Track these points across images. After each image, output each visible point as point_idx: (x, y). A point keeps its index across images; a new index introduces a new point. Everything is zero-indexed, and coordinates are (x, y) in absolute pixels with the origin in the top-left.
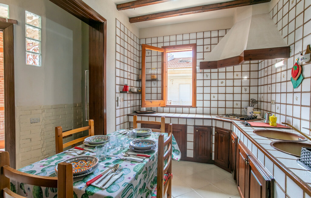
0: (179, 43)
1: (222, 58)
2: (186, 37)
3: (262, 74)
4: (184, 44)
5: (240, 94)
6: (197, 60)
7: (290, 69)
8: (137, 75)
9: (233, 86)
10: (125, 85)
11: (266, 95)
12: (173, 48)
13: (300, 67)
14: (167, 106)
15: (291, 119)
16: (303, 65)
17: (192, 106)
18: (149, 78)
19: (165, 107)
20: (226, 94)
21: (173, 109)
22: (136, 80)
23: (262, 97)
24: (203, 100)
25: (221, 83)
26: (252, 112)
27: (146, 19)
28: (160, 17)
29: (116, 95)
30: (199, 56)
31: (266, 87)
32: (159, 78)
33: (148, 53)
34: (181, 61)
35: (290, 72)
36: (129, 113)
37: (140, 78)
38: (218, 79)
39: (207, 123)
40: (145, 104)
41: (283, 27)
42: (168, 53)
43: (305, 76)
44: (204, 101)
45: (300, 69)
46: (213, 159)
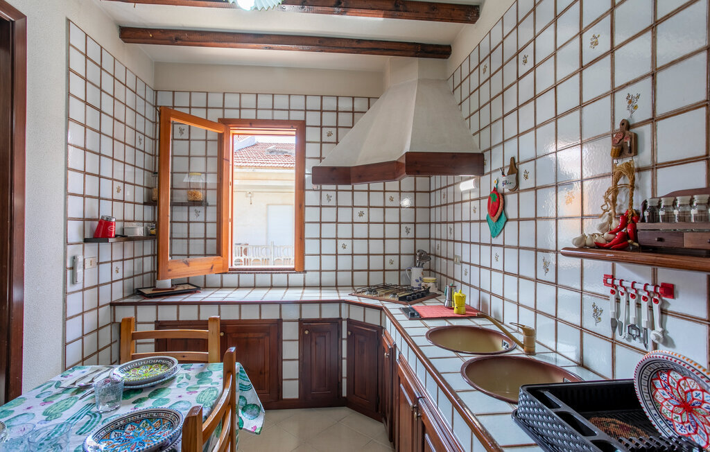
0: (263, 115)
1: (360, 161)
2: (281, 101)
3: (437, 199)
4: (275, 118)
5: (398, 241)
6: (307, 160)
7: (485, 198)
8: (147, 187)
9: (384, 223)
10: (102, 219)
11: (444, 243)
12: (249, 125)
13: (501, 197)
14: (233, 271)
15: (487, 296)
16: (506, 194)
17: (294, 270)
18: (182, 196)
19: (226, 273)
20: (370, 241)
21: (247, 279)
22: (142, 202)
23: (438, 247)
24: (320, 255)
25: (360, 216)
26: (421, 279)
27: (172, 40)
28: (213, 43)
29: (65, 252)
30: (312, 150)
31: (444, 226)
32: (212, 198)
33: (181, 131)
34: (272, 152)
35: (485, 203)
36: (118, 296)
37: (155, 197)
38: (353, 207)
39: (330, 313)
40: (170, 270)
41: (471, 113)
42: (235, 136)
43: (510, 217)
44: (322, 257)
45: (501, 200)
46: (344, 394)
